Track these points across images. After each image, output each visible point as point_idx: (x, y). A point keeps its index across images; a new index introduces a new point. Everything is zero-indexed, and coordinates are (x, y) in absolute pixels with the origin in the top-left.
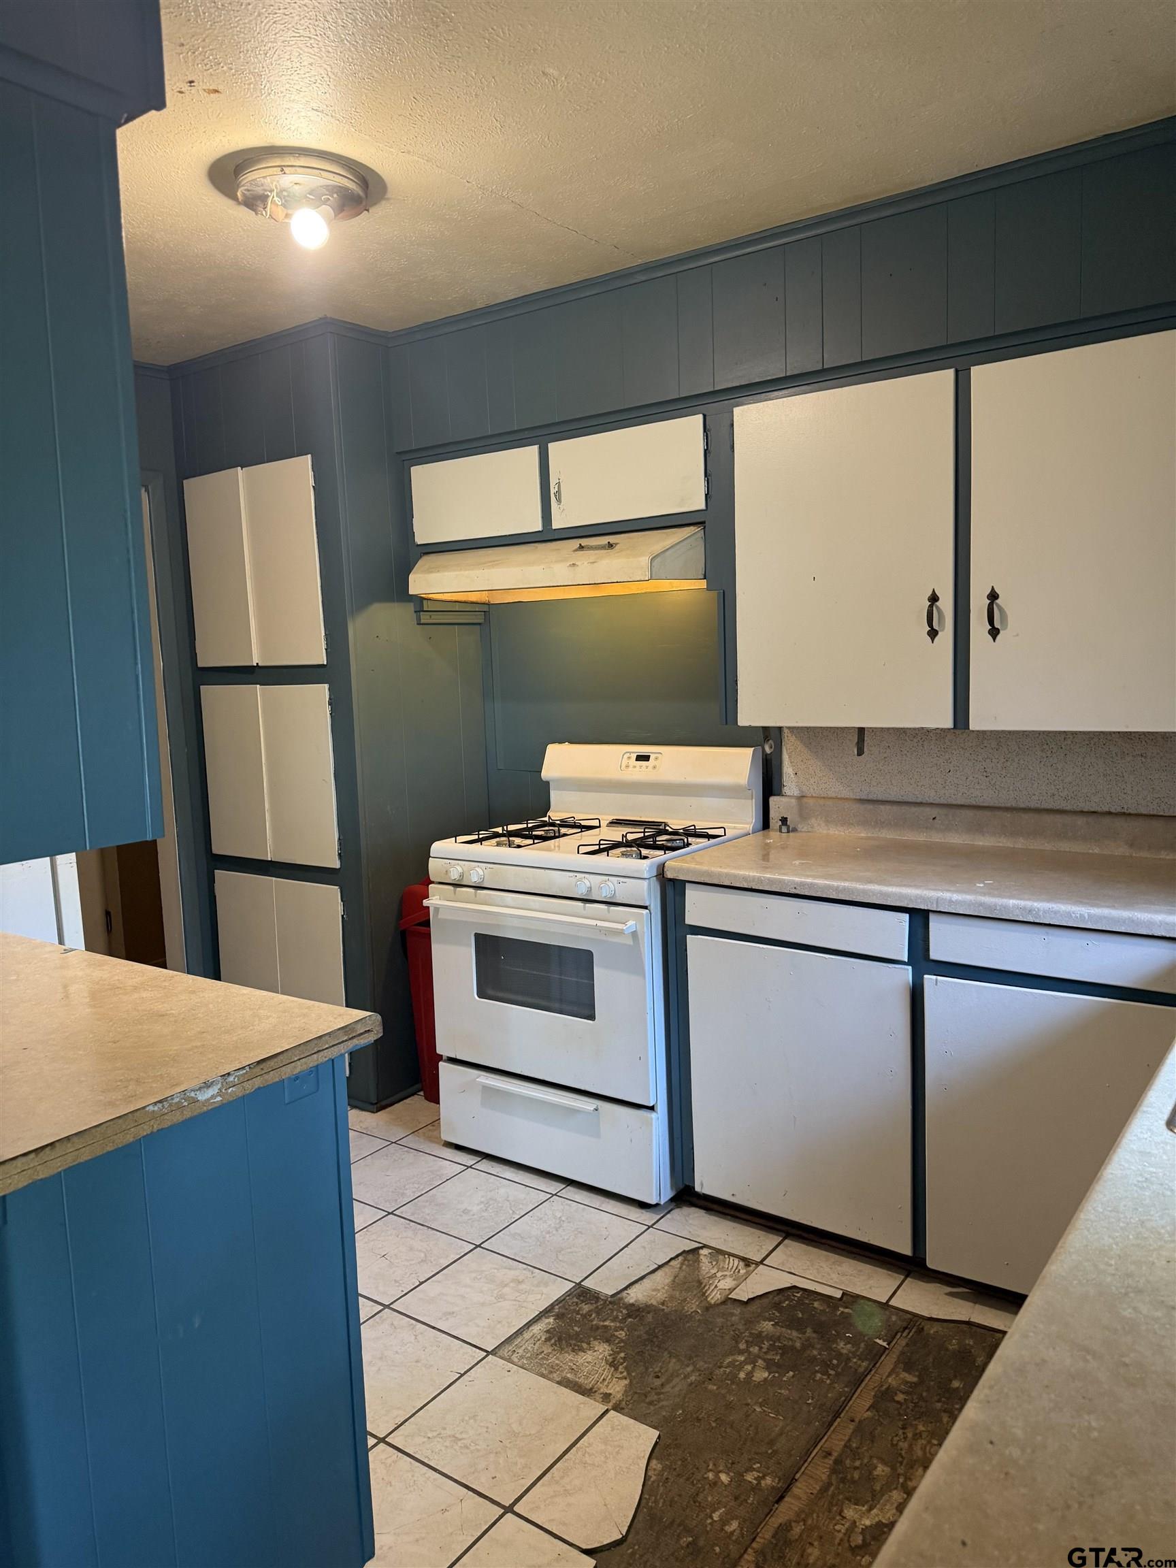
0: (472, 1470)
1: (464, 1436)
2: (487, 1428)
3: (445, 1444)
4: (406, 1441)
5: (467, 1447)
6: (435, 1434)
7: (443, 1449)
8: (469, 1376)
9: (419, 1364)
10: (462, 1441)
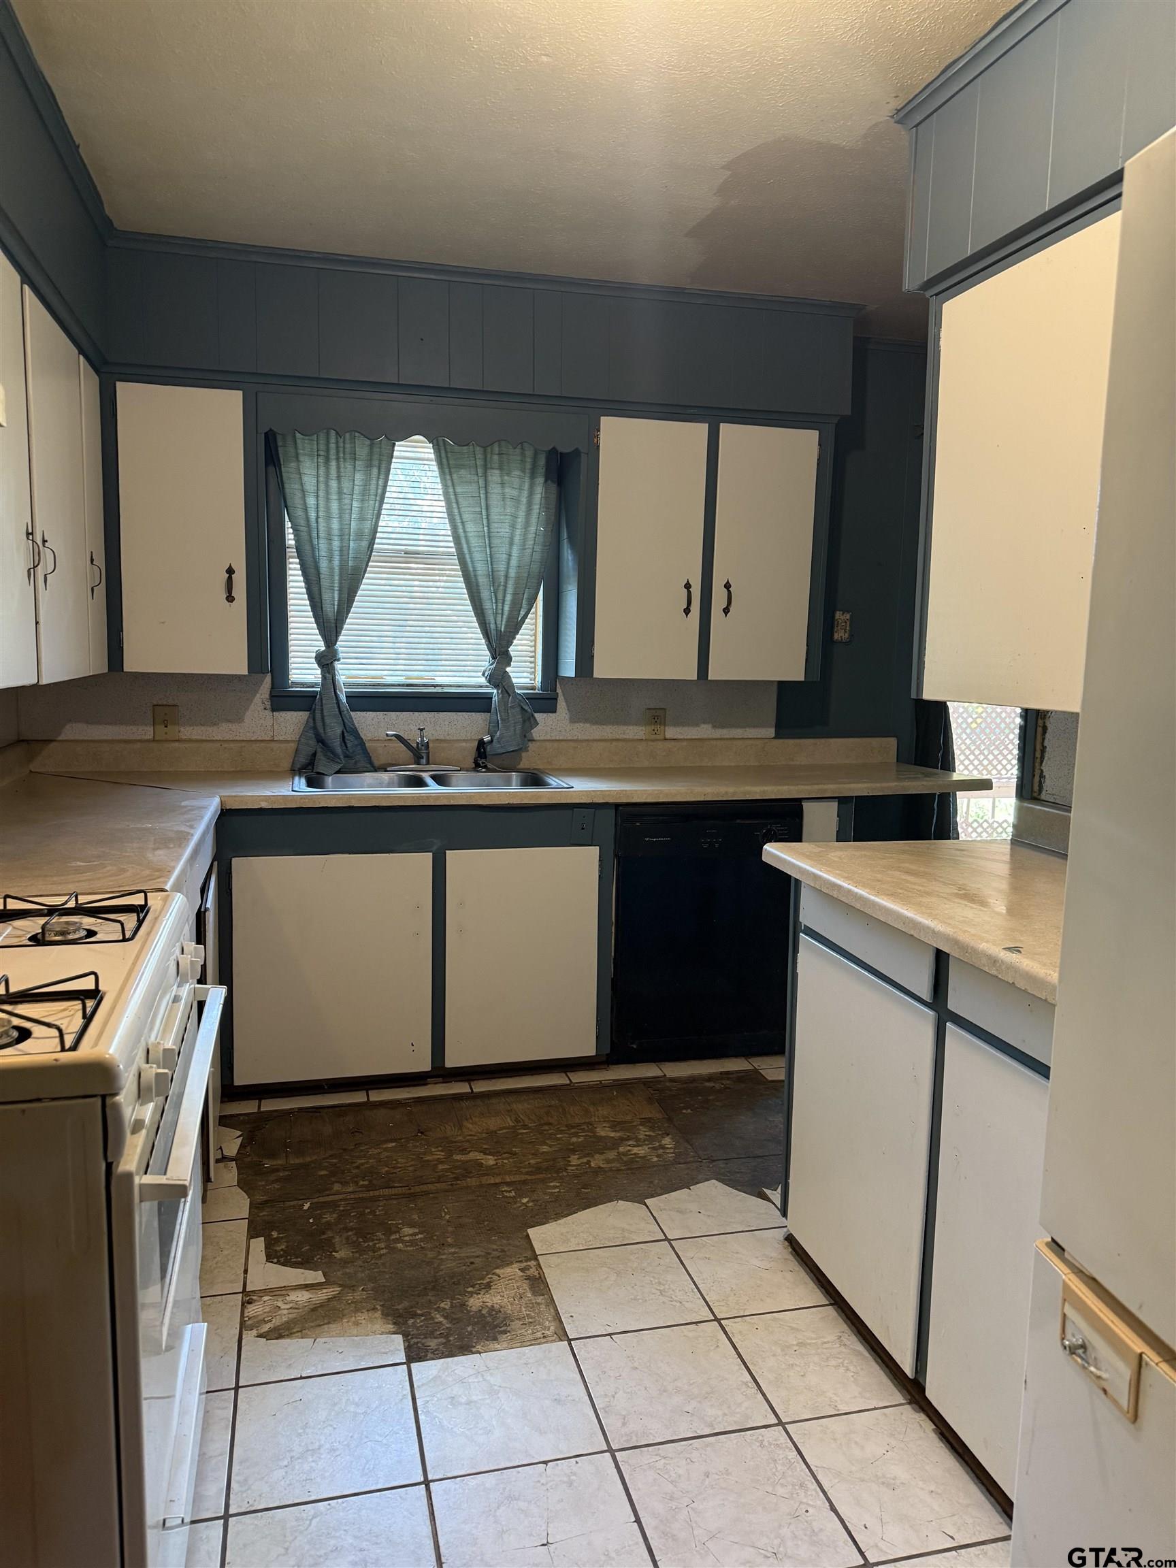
0: (669, 1269)
1: (654, 1291)
2: (633, 1287)
3: (672, 1293)
4: (700, 1309)
5: (660, 1283)
6: (674, 1303)
7: (677, 1291)
8: (606, 1330)
9: (636, 1365)
10: (658, 1288)
